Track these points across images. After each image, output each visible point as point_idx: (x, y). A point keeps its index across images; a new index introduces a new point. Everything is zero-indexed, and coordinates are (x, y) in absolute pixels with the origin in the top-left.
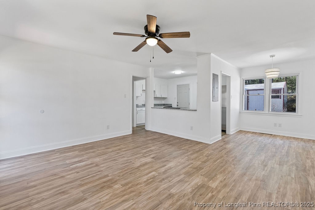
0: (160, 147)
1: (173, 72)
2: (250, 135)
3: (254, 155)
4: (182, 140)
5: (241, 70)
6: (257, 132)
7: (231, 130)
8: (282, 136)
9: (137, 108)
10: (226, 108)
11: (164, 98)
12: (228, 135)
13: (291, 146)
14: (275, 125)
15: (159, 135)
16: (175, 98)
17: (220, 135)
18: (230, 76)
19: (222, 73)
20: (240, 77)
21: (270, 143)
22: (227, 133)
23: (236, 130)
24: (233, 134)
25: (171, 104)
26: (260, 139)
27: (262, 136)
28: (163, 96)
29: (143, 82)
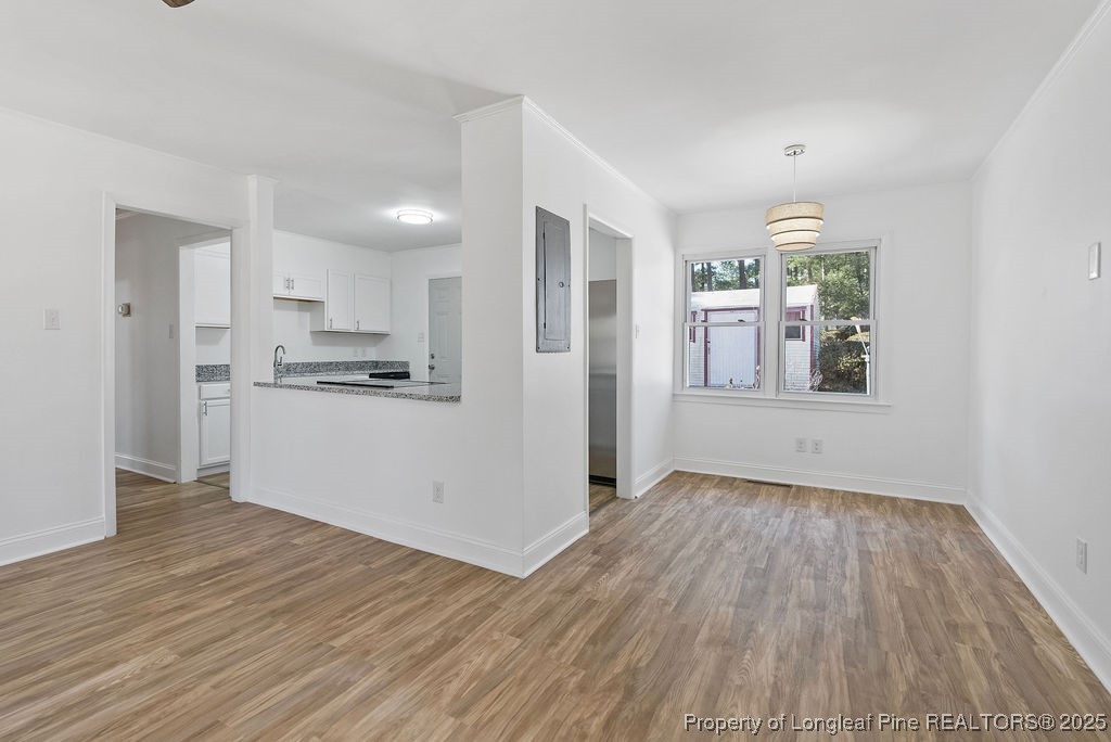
0: (182, 655)
1: (392, 213)
2: (709, 496)
3: (726, 643)
4: (387, 559)
5: (676, 220)
6: (735, 479)
7: (637, 479)
8: (825, 490)
9: (205, 386)
10: (615, 377)
11: (377, 337)
12: (625, 500)
13: (870, 552)
14: (801, 444)
15: (272, 536)
16: (423, 334)
17: (584, 515)
18: (629, 235)
19: (590, 215)
20: (675, 251)
21: (787, 540)
22: (620, 491)
23: (657, 474)
24: (644, 498)
25: (406, 364)
26: (749, 513)
27: (757, 495)
28: (364, 328)
29: (222, 248)
